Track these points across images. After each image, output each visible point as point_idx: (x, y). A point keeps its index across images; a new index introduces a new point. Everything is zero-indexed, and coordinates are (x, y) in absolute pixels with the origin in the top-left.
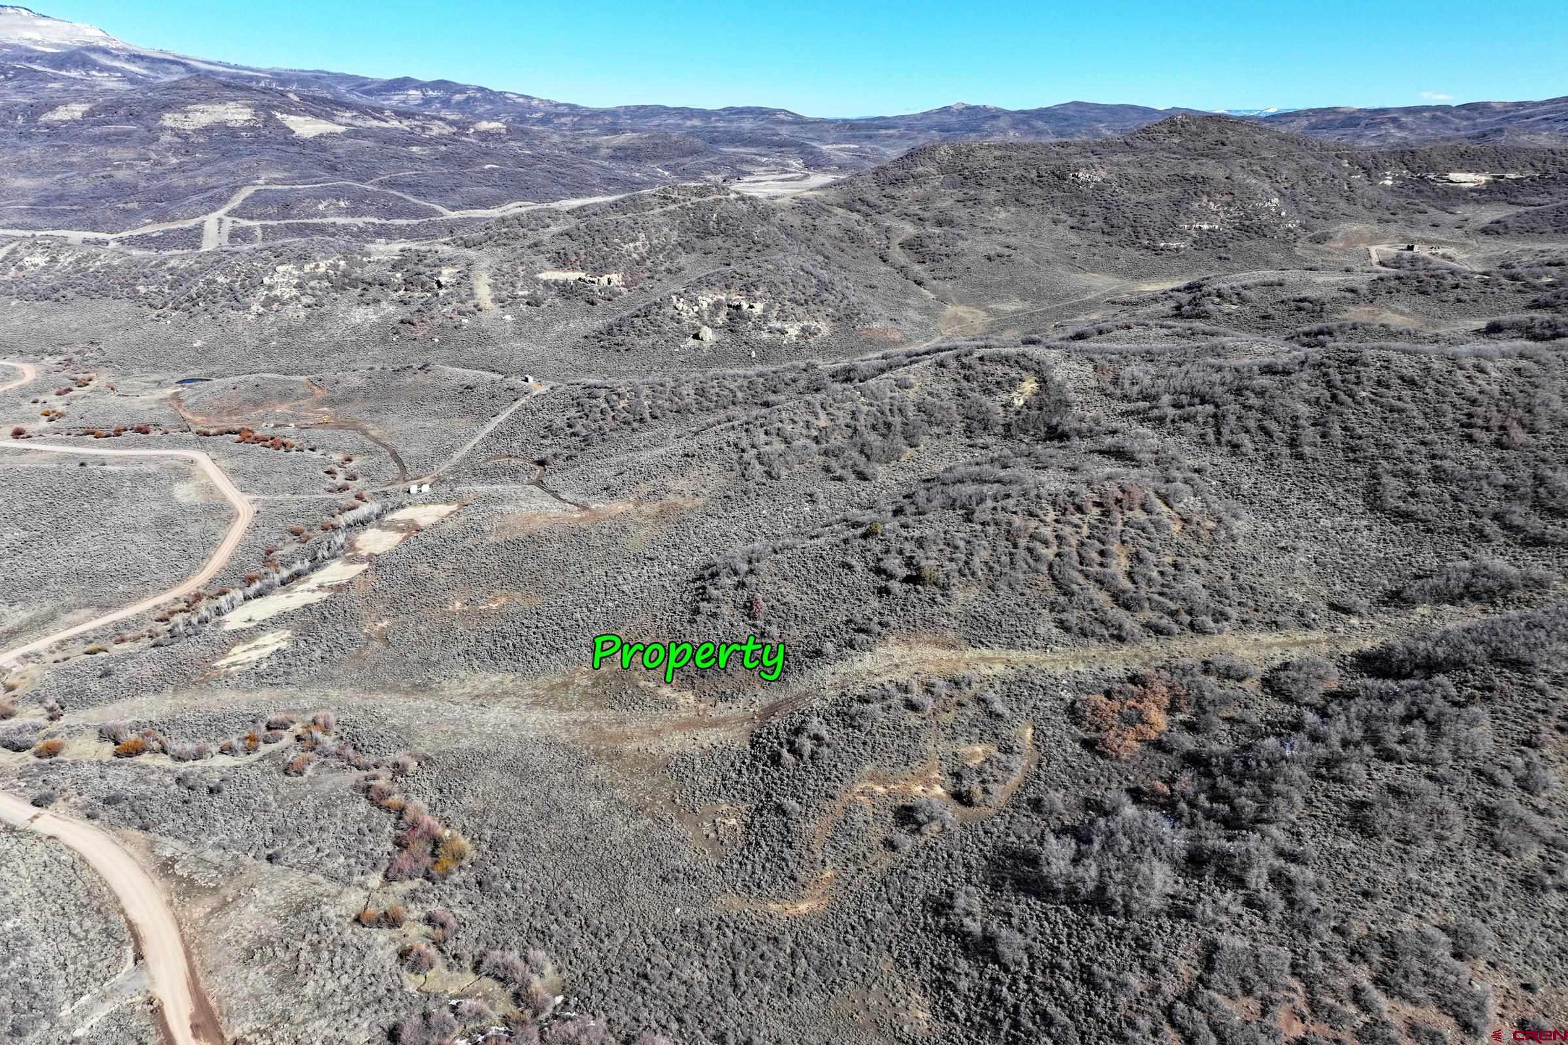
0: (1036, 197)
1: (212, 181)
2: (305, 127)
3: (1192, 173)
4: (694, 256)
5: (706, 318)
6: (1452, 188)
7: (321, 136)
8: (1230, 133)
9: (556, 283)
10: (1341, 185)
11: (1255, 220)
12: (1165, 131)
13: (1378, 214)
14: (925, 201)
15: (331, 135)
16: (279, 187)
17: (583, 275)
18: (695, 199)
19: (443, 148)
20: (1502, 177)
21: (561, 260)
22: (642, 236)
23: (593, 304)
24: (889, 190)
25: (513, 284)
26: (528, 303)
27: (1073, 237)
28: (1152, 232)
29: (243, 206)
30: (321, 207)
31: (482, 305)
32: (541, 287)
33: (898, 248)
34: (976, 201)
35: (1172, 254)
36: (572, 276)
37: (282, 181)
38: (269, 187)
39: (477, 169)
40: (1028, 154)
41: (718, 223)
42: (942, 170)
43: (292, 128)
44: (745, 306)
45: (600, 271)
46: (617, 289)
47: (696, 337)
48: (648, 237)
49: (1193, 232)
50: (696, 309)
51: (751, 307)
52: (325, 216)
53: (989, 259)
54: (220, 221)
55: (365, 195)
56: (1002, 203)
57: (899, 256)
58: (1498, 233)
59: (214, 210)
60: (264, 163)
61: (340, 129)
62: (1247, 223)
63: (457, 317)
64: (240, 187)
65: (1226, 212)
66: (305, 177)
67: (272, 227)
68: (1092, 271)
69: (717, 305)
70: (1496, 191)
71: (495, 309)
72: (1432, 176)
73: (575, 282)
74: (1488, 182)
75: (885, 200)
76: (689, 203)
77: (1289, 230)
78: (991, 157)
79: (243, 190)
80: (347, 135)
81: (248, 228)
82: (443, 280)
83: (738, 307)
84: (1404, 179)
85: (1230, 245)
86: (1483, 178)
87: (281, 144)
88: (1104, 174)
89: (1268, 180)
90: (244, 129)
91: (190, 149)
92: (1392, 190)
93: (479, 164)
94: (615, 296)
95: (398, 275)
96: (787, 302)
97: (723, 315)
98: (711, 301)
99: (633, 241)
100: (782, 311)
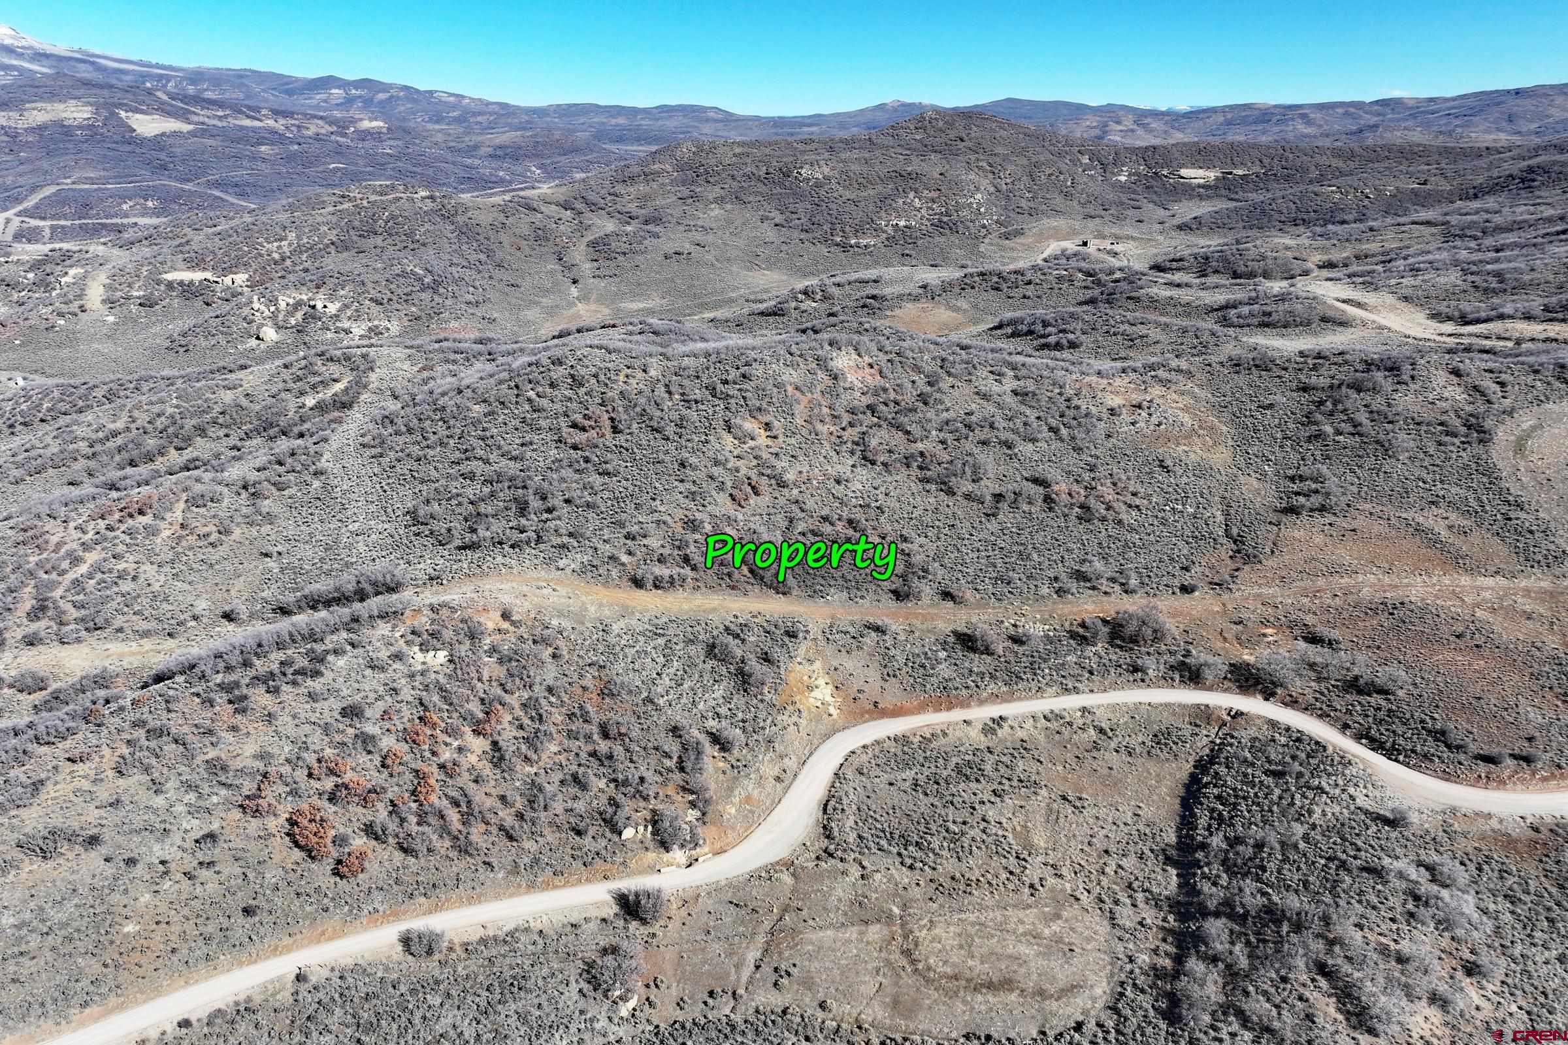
0: (756, 193)
1: (21, 181)
2: (147, 125)
3: (910, 169)
4: (345, 254)
5: (281, 317)
6: (1183, 184)
7: (163, 134)
8: (975, 129)
9: (181, 283)
10: (1066, 180)
11: (955, 217)
12: (912, 127)
13: (1090, 210)
14: (644, 199)
15: (175, 134)
16: (87, 186)
17: (208, 275)
18: (373, 198)
19: (296, 147)
20: (1231, 173)
21: (196, 263)
22: (292, 236)
23: (208, 304)
24: (620, 188)
25: (130, 286)
26: (140, 304)
27: (771, 234)
28: (847, 229)
29: (37, 207)
30: (125, 207)
31: (88, 306)
32: (162, 287)
33: (583, 247)
34: (694, 197)
35: (860, 251)
36: (197, 276)
37: (92, 181)
38: (74, 186)
39: (321, 169)
40: (767, 151)
41: (386, 223)
42: (680, 168)
43: (135, 127)
44: (319, 305)
45: (225, 272)
46: (239, 290)
47: (258, 338)
48: (299, 237)
49: (890, 230)
50: (272, 309)
51: (325, 307)
52: (127, 216)
53: (666, 258)
54: (8, 221)
55: (181, 194)
56: (720, 200)
57: (579, 254)
58: (1191, 229)
59: (6, 209)
60: (83, 162)
61: (186, 128)
62: (945, 219)
63: (53, 318)
64: (42, 187)
65: (929, 208)
66: (119, 178)
67: (63, 227)
68: (767, 269)
69: (298, 305)
70: (1225, 187)
71: (104, 309)
72: (1165, 172)
73: (200, 282)
74: (1217, 179)
75: (609, 198)
76: (365, 203)
77: (984, 227)
78: (730, 154)
79: (45, 189)
80: (193, 134)
81: (37, 227)
82: (63, 280)
83: (314, 307)
84: (1138, 174)
85: (920, 242)
86: (1212, 175)
87: (117, 143)
88: (826, 170)
89: (991, 176)
90: (80, 127)
91: (15, 148)
92: (1121, 186)
93: (324, 164)
94: (234, 296)
95: (31, 275)
96: (367, 302)
97: (299, 315)
98: (291, 301)
99: (281, 240)
100: (357, 311)
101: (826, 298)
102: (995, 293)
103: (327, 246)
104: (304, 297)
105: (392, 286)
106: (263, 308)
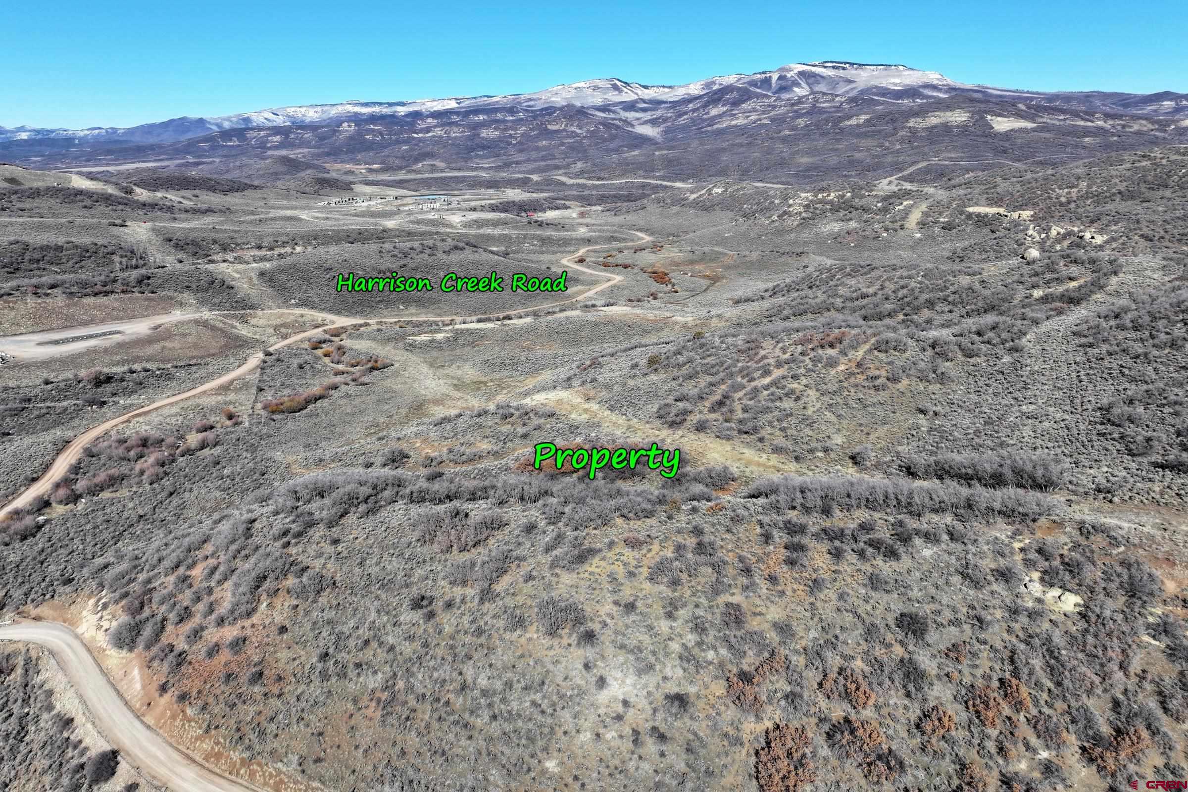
1: (907, 159)
2: (1002, 124)
5: (1049, 243)
7: (1012, 130)
9: (978, 215)
15: (1021, 130)
16: (947, 163)
17: (1001, 210)
18: (1173, 157)
19: (1118, 139)
22: (1083, 185)
23: (994, 231)
25: (940, 214)
26: (943, 228)
29: (910, 174)
31: (906, 226)
32: (963, 217)
36: (992, 211)
37: (951, 159)
38: (939, 162)
43: (994, 126)
44: (1088, 236)
45: (1016, 208)
46: (1022, 222)
47: (1022, 258)
48: (1089, 186)
50: (1043, 236)
51: (1093, 238)
59: (892, 176)
60: (952, 147)
61: (1029, 125)
63: (881, 231)
66: (970, 158)
69: (1069, 234)
71: (916, 229)
73: (994, 215)
76: (1164, 161)
79: (920, 163)
80: (1034, 130)
82: (898, 208)
83: (1081, 237)
87: (978, 136)
90: (957, 127)
91: (912, 140)
94: (1015, 226)
95: (879, 205)
96: (1136, 237)
97: (1066, 243)
98: (1062, 231)
99: (1072, 187)
100: (1123, 244)
103: (1114, 194)
104: (1076, 229)
105: (1168, 227)
106: (1035, 234)
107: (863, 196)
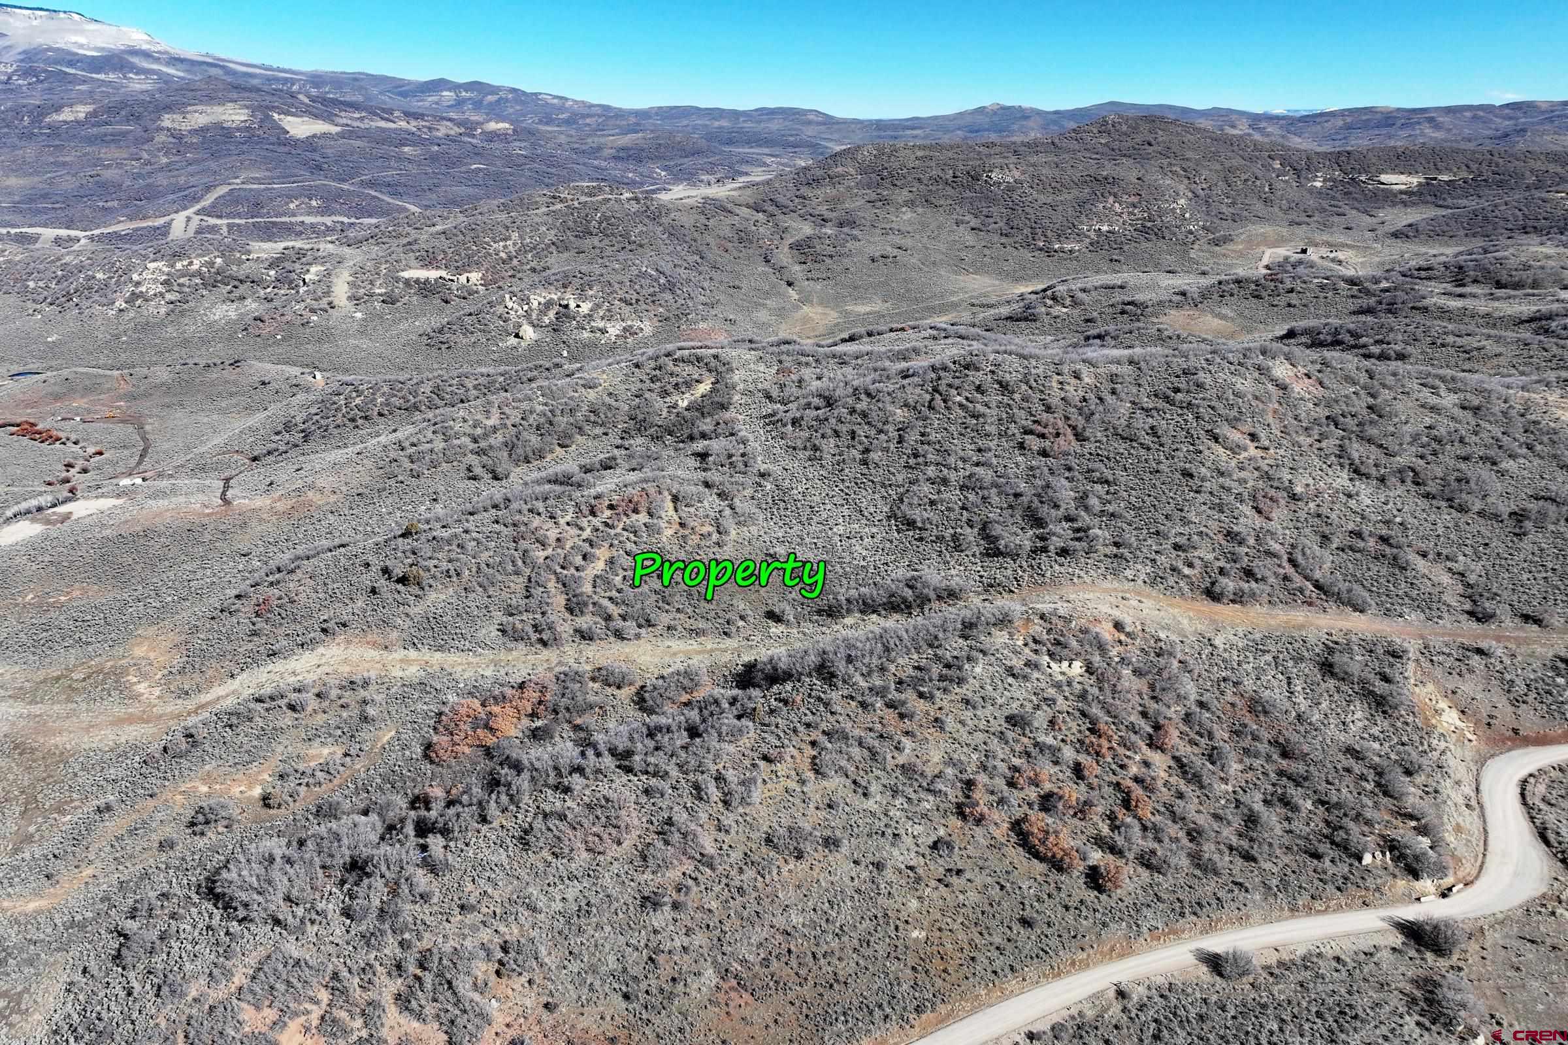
0: (946, 197)
1: (193, 180)
2: (300, 127)
3: (1105, 173)
4: (566, 255)
5: (534, 316)
6: (1383, 190)
7: (314, 136)
8: (1160, 133)
9: (417, 281)
10: (1262, 186)
11: (1158, 222)
12: (1095, 131)
13: (1293, 216)
14: (834, 202)
15: (325, 135)
16: (255, 186)
17: (443, 273)
18: (583, 199)
19: (436, 148)
20: (1435, 179)
21: (428, 261)
22: (515, 236)
23: (447, 302)
24: (805, 190)
25: (371, 283)
26: (383, 301)
27: (970, 239)
28: (1049, 233)
29: (213, 205)
30: (292, 206)
31: (336, 303)
32: (401, 285)
33: (786, 249)
34: (886, 201)
35: (1065, 256)
36: (433, 274)
37: (260, 181)
38: (244, 186)
39: (463, 169)
40: (950, 154)
41: (600, 223)
42: (863, 171)
43: (287, 128)
44: (572, 305)
45: (459, 270)
46: (475, 288)
47: (517, 336)
48: (521, 237)
49: (1092, 234)
50: (526, 307)
51: (578, 306)
52: (294, 215)
53: (873, 260)
54: (189, 219)
55: (340, 193)
56: (910, 204)
57: (784, 256)
58: (1407, 237)
59: (185, 208)
60: (247, 162)
61: (334, 130)
62: (1149, 224)
63: (306, 313)
64: (215, 186)
65: (1130, 213)
66: (284, 178)
67: (239, 225)
68: (975, 273)
69: (549, 304)
70: (1428, 193)
71: (349, 306)
72: (1363, 178)
73: (436, 280)
74: (1420, 184)
75: (797, 200)
76: (576, 203)
77: (1191, 232)
78: (913, 157)
79: (218, 189)
80: (341, 135)
81: (216, 226)
82: (307, 277)
83: (566, 306)
84: (1334, 180)
85: (1126, 248)
86: (1415, 180)
87: (273, 144)
88: (1017, 174)
89: (1186, 181)
90: (238, 129)
91: (182, 149)
92: (1319, 193)
93: (466, 164)
94: (470, 294)
95: (272, 273)
96: (617, 302)
97: (552, 314)
98: (543, 301)
99: (505, 240)
100: (609, 311)
101: (1075, 303)
102: (1254, 300)
103: (548, 246)
104: (555, 297)
105: (637, 287)
106: (516, 306)
107: (240, 262)
